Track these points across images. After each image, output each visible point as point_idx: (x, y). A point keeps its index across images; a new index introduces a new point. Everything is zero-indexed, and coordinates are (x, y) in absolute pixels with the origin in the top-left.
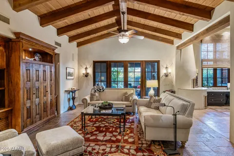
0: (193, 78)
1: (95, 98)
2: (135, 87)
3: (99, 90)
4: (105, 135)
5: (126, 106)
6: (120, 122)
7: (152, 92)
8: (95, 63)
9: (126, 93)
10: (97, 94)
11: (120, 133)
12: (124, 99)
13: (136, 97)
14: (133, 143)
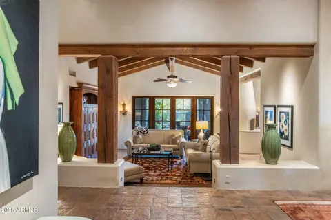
0: (250, 118)
1: (139, 141)
2: (184, 128)
3: (143, 132)
4: (155, 172)
5: (174, 150)
6: (168, 164)
7: (201, 135)
8: (134, 98)
9: (173, 136)
10: (140, 137)
11: (168, 170)
12: (171, 143)
13: (183, 140)
14: (180, 176)
